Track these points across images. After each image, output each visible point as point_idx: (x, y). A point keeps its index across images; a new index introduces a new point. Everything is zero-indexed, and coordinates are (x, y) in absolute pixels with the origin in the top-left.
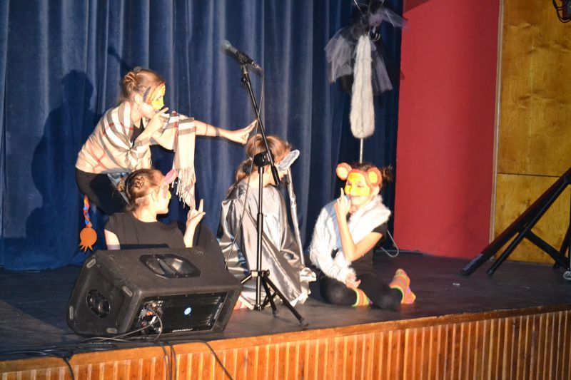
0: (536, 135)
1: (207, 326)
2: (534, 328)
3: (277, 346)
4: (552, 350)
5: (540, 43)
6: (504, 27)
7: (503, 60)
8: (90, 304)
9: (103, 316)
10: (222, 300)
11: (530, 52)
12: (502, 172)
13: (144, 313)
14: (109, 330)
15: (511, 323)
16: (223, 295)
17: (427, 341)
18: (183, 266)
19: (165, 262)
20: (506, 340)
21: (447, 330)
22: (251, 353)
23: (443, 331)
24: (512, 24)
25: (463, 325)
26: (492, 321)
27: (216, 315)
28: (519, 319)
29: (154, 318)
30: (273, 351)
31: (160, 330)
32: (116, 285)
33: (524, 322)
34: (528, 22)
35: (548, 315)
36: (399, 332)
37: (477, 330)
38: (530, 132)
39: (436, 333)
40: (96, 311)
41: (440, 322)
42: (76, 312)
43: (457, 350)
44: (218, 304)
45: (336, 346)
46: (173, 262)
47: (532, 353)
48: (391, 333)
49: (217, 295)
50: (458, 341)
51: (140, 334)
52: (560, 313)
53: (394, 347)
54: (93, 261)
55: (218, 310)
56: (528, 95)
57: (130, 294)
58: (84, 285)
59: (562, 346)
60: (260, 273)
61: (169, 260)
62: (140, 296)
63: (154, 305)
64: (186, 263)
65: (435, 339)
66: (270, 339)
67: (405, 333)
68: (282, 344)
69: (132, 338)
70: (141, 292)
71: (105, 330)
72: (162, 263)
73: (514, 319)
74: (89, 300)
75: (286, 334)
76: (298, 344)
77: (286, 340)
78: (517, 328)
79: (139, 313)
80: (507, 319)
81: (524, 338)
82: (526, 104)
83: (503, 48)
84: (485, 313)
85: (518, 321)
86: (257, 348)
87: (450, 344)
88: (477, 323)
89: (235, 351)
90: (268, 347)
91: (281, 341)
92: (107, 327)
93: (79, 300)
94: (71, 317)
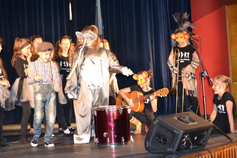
3: (228, 149)
6: (229, 26)
8: (157, 140)
9: (164, 144)
14: (168, 150)
16: (207, 130)
22: (221, 153)
24: (232, 25)
27: (205, 139)
29: (185, 142)
30: (227, 151)
32: (170, 130)
40: (161, 142)
42: (150, 144)
44: (206, 134)
49: (205, 130)
54: (157, 121)
55: (205, 137)
58: (153, 132)
62: (182, 133)
66: (226, 147)
70: (182, 131)
74: (156, 138)
76: (233, 148)
77: (230, 147)
86: (222, 151)
89: (216, 153)
90: (225, 150)
92: (167, 148)
93: (151, 139)
94: (148, 146)
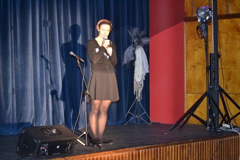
0: (199, 79)
1: (66, 152)
2: (189, 148)
4: (197, 156)
5: (199, 46)
6: (186, 41)
7: (186, 53)
8: (24, 146)
9: (28, 150)
10: (70, 143)
11: (196, 50)
12: (188, 93)
13: (42, 148)
14: (30, 155)
15: (180, 147)
16: (70, 141)
17: (148, 154)
18: (56, 131)
19: (50, 130)
20: (179, 153)
21: (156, 150)
23: (154, 150)
24: (189, 40)
25: (162, 148)
26: (173, 146)
27: (69, 148)
28: (184, 145)
29: (46, 150)
31: (47, 154)
32: (32, 139)
33: (186, 146)
34: (194, 39)
35: (195, 143)
36: (137, 151)
37: (167, 149)
38: (197, 78)
39: (151, 151)
40: (26, 148)
41: (153, 147)
42: (19, 149)
43: (160, 157)
44: (69, 144)
45: (113, 157)
46: (53, 130)
47: (189, 157)
48: (134, 152)
49: (68, 141)
50: (160, 153)
51: (40, 155)
52: (200, 142)
53: (136, 157)
54: (24, 131)
55: (69, 146)
56: (195, 65)
57: (36, 142)
59: (201, 154)
60: (86, 133)
61: (51, 129)
62: (39, 142)
63: (45, 145)
64: (57, 130)
65: (151, 153)
66: (88, 156)
67: (140, 152)
68: (93, 157)
69: (38, 157)
70: (40, 141)
71: (29, 155)
72: (49, 131)
73: (182, 145)
74: (23, 144)
75: (94, 153)
76: (99, 157)
78: (183, 148)
79: (40, 148)
80: (179, 145)
81: (186, 152)
82: (195, 68)
83: (186, 49)
84: (170, 143)
85: (183, 146)
86: (83, 159)
87: (157, 155)
88: (167, 147)
90: (87, 158)
91: (92, 156)
93: (20, 145)
94: (18, 151)
